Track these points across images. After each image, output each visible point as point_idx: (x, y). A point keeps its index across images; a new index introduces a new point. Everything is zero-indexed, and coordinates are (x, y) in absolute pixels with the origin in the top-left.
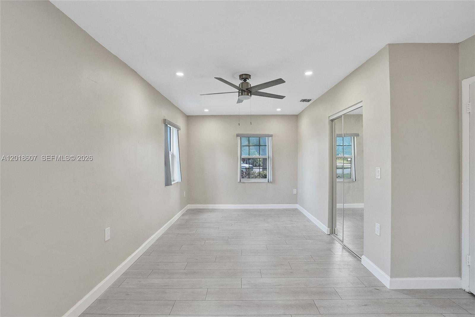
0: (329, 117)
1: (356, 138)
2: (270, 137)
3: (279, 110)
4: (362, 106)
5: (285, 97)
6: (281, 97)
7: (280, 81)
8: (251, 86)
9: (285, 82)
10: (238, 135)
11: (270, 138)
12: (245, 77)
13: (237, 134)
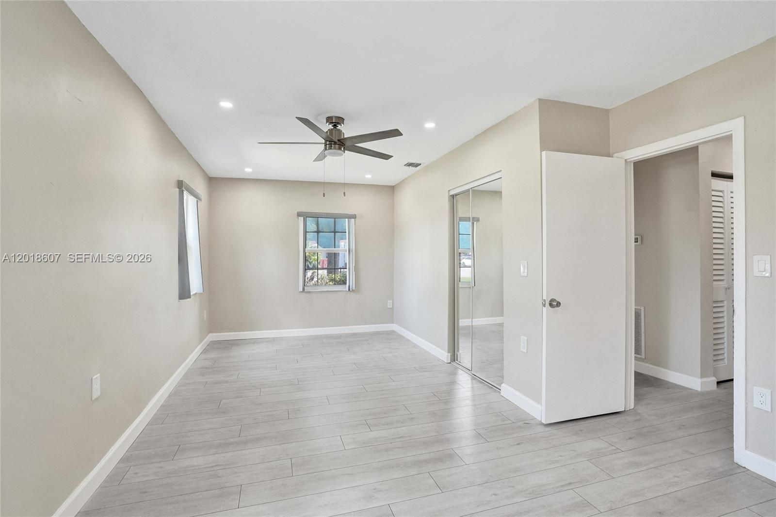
0: (449, 191)
1: (476, 223)
2: (353, 218)
3: (368, 176)
4: (501, 178)
5: (392, 156)
6: (386, 157)
7: (396, 133)
8: (345, 137)
9: (402, 135)
10: (299, 214)
11: (353, 220)
12: (336, 122)
13: (298, 212)
